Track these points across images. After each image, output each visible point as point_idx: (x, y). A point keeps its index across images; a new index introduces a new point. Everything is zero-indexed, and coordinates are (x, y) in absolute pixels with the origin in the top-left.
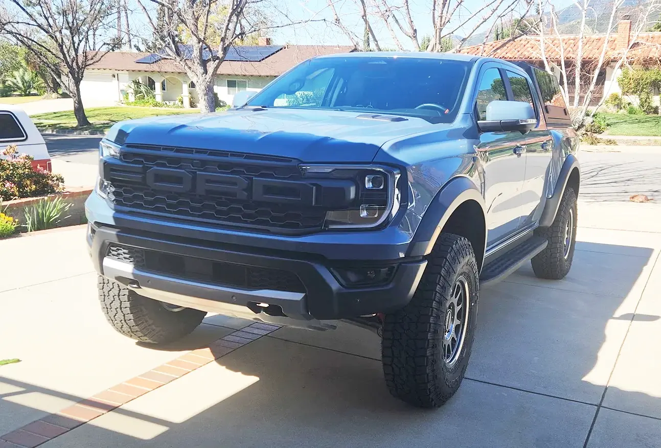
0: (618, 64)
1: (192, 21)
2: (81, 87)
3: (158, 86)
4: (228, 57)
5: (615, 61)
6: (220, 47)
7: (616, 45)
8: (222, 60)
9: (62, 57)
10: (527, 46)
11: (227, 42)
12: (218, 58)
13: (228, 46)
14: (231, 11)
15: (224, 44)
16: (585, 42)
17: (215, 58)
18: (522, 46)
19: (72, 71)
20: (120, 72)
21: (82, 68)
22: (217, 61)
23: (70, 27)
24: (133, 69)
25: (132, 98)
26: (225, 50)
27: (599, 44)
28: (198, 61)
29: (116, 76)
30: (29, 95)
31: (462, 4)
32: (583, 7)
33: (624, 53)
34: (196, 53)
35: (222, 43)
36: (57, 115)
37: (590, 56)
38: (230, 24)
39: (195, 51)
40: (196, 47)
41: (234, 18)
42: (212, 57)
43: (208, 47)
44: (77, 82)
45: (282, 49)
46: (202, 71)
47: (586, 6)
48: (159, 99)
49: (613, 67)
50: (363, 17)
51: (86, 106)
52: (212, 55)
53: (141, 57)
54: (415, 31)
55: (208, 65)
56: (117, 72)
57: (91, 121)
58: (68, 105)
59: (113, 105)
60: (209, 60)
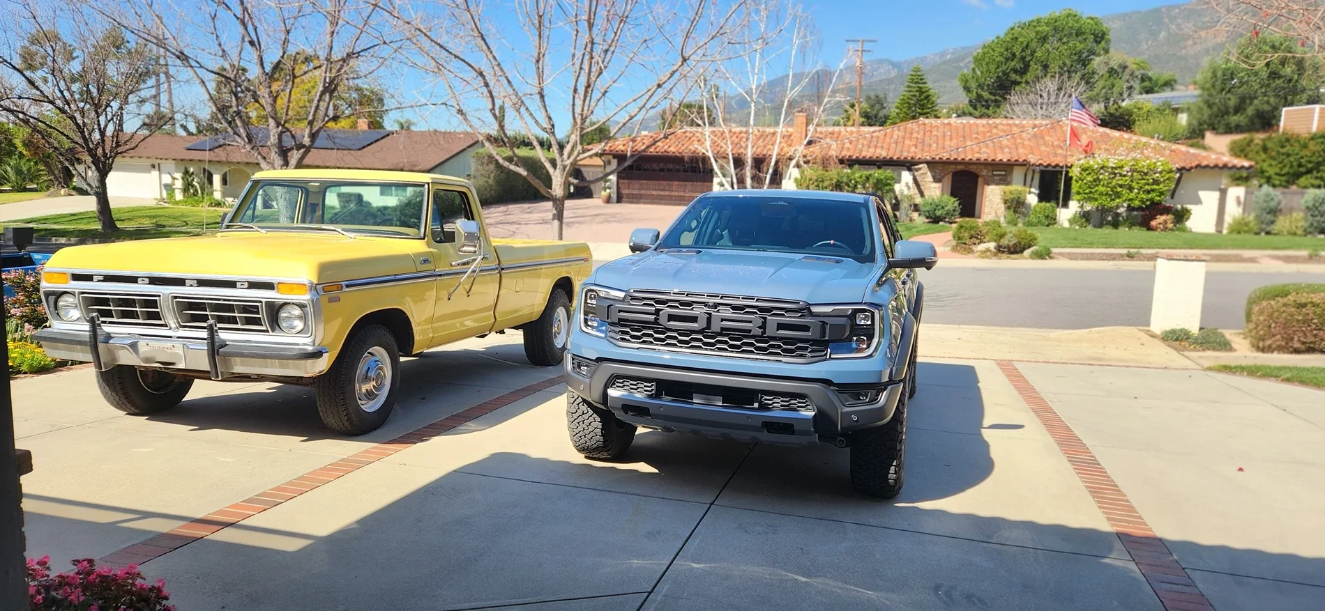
0: (793, 163)
1: (270, 100)
2: (108, 181)
3: (217, 179)
4: (318, 143)
5: (791, 159)
6: (307, 131)
7: (792, 140)
8: (308, 149)
9: (81, 141)
10: (693, 139)
11: (316, 126)
12: (304, 146)
13: (318, 131)
14: (321, 89)
15: (311, 130)
16: (758, 136)
17: (299, 146)
18: (687, 139)
19: (96, 162)
20: (163, 161)
21: (111, 157)
22: (302, 150)
23: (94, 104)
24: (182, 158)
25: (179, 196)
26: (313, 136)
27: (774, 139)
28: (276, 150)
29: (157, 166)
30: (25, 190)
31: (607, 94)
32: (751, 97)
33: (800, 150)
34: (273, 139)
35: (309, 127)
36: (75, 217)
37: (765, 152)
38: (321, 103)
39: (271, 137)
40: (274, 131)
41: (327, 97)
42: (296, 145)
43: (288, 130)
44: (103, 174)
45: (388, 135)
46: (281, 162)
47: (755, 97)
48: (217, 195)
49: (788, 167)
50: (491, 110)
51: (113, 205)
52: (295, 142)
53: (193, 141)
54: (553, 126)
55: (289, 154)
56: (159, 161)
57: (119, 225)
58: (89, 204)
59: (153, 204)
60: (292, 149)
